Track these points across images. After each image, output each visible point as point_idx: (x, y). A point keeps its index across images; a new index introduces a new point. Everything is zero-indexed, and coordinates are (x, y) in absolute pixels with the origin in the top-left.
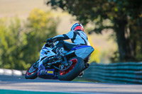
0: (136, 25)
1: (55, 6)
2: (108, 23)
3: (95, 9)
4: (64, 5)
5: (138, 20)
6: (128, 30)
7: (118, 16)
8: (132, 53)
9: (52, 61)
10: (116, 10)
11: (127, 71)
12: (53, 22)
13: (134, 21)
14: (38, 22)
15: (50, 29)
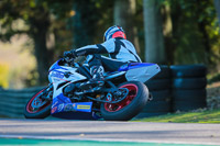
0: (63, 28)
2: (20, 24)
5: (66, 20)
9: (86, 87)
10: (33, 4)
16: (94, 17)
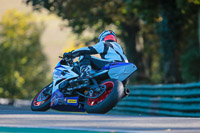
0: (151, 32)
1: (38, 6)
2: (113, 28)
3: (94, 10)
4: (51, 5)
5: (154, 26)
6: (141, 40)
7: (127, 20)
8: (147, 72)
10: (124, 11)
11: (140, 98)
12: (36, 29)
13: (150, 27)
14: (13, 28)
15: (30, 39)
16: (180, 22)
